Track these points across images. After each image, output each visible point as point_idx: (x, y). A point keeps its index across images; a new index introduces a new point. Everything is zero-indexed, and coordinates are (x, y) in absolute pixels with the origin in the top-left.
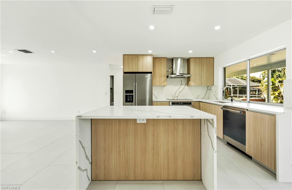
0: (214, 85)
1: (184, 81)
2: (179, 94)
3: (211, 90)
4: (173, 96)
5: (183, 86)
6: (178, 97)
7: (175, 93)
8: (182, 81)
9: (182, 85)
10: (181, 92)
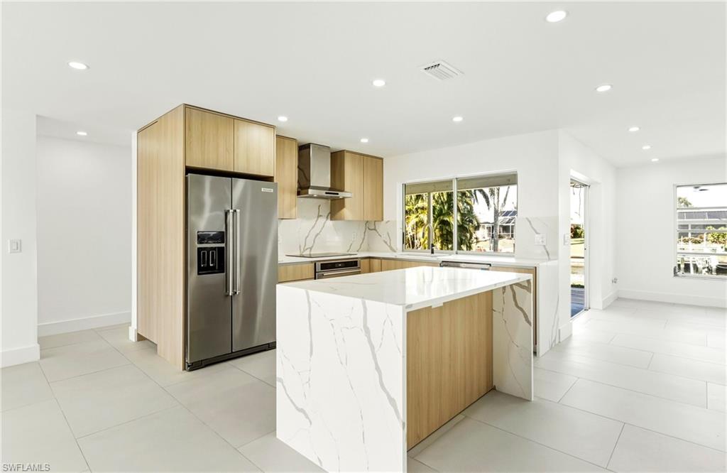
0: (383, 220)
1: (325, 206)
2: (314, 242)
3: (375, 229)
4: (300, 247)
5: (322, 220)
6: (311, 248)
7: (304, 238)
8: (319, 206)
9: (320, 218)
10: (319, 236)
